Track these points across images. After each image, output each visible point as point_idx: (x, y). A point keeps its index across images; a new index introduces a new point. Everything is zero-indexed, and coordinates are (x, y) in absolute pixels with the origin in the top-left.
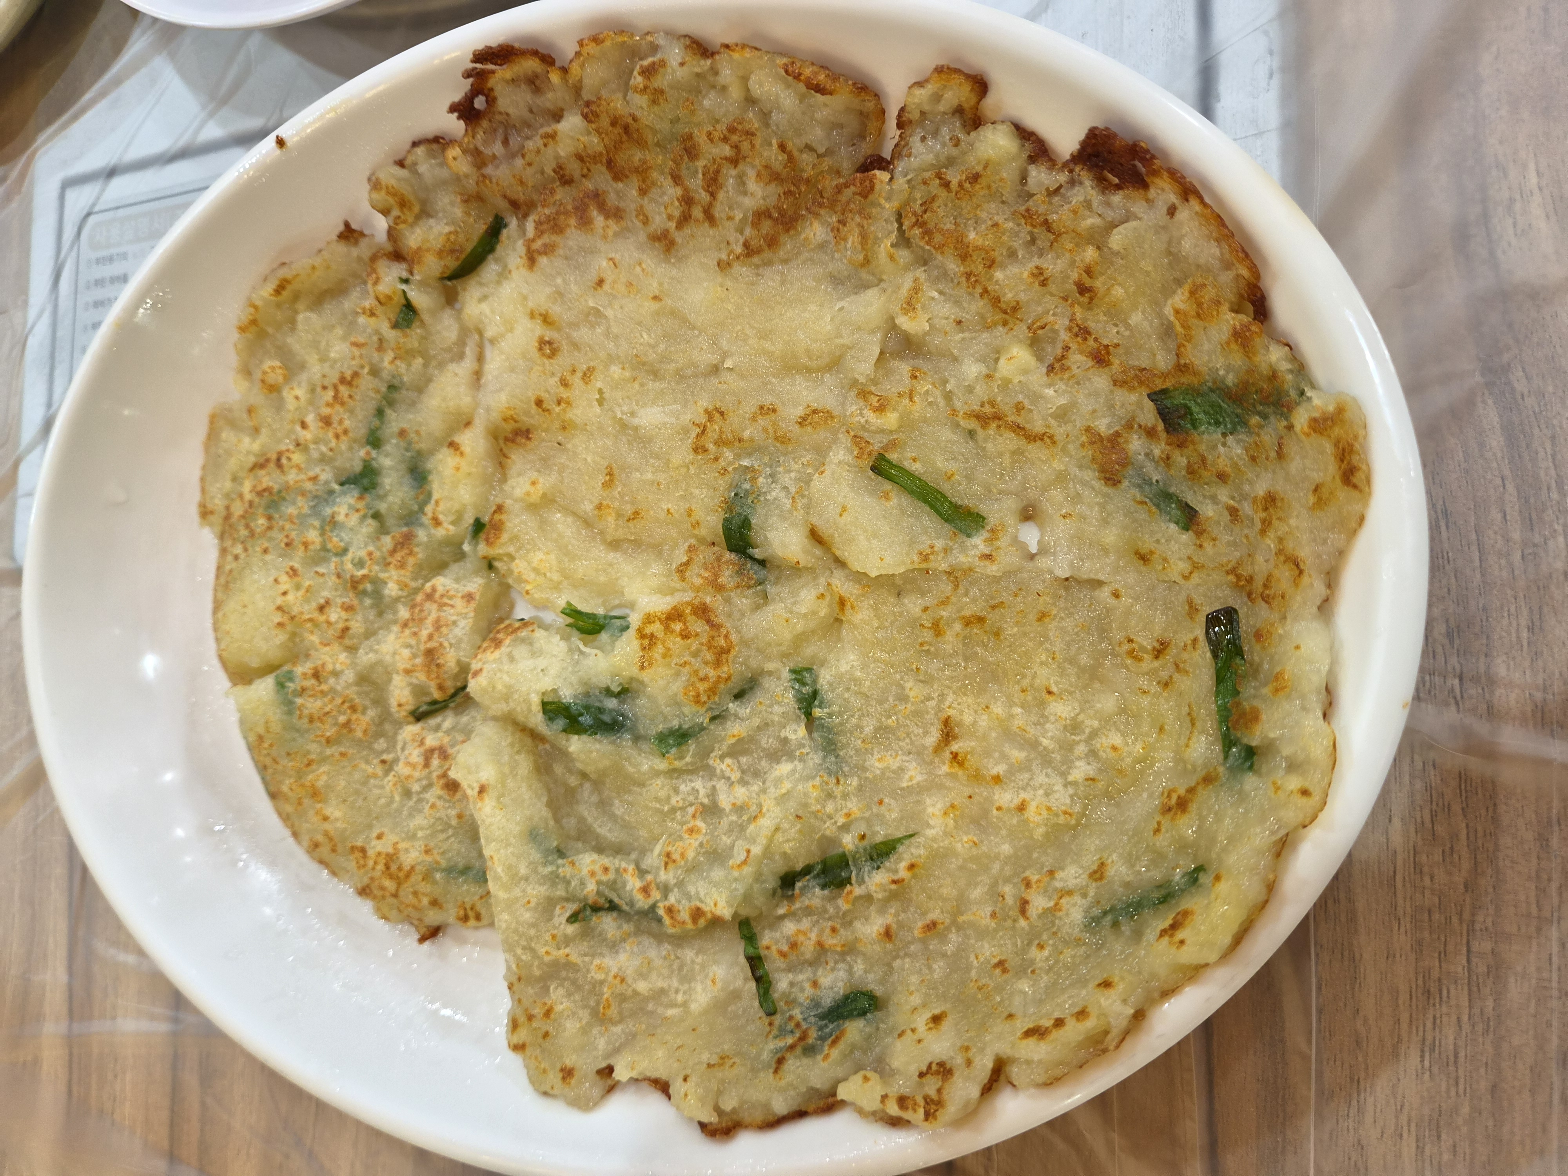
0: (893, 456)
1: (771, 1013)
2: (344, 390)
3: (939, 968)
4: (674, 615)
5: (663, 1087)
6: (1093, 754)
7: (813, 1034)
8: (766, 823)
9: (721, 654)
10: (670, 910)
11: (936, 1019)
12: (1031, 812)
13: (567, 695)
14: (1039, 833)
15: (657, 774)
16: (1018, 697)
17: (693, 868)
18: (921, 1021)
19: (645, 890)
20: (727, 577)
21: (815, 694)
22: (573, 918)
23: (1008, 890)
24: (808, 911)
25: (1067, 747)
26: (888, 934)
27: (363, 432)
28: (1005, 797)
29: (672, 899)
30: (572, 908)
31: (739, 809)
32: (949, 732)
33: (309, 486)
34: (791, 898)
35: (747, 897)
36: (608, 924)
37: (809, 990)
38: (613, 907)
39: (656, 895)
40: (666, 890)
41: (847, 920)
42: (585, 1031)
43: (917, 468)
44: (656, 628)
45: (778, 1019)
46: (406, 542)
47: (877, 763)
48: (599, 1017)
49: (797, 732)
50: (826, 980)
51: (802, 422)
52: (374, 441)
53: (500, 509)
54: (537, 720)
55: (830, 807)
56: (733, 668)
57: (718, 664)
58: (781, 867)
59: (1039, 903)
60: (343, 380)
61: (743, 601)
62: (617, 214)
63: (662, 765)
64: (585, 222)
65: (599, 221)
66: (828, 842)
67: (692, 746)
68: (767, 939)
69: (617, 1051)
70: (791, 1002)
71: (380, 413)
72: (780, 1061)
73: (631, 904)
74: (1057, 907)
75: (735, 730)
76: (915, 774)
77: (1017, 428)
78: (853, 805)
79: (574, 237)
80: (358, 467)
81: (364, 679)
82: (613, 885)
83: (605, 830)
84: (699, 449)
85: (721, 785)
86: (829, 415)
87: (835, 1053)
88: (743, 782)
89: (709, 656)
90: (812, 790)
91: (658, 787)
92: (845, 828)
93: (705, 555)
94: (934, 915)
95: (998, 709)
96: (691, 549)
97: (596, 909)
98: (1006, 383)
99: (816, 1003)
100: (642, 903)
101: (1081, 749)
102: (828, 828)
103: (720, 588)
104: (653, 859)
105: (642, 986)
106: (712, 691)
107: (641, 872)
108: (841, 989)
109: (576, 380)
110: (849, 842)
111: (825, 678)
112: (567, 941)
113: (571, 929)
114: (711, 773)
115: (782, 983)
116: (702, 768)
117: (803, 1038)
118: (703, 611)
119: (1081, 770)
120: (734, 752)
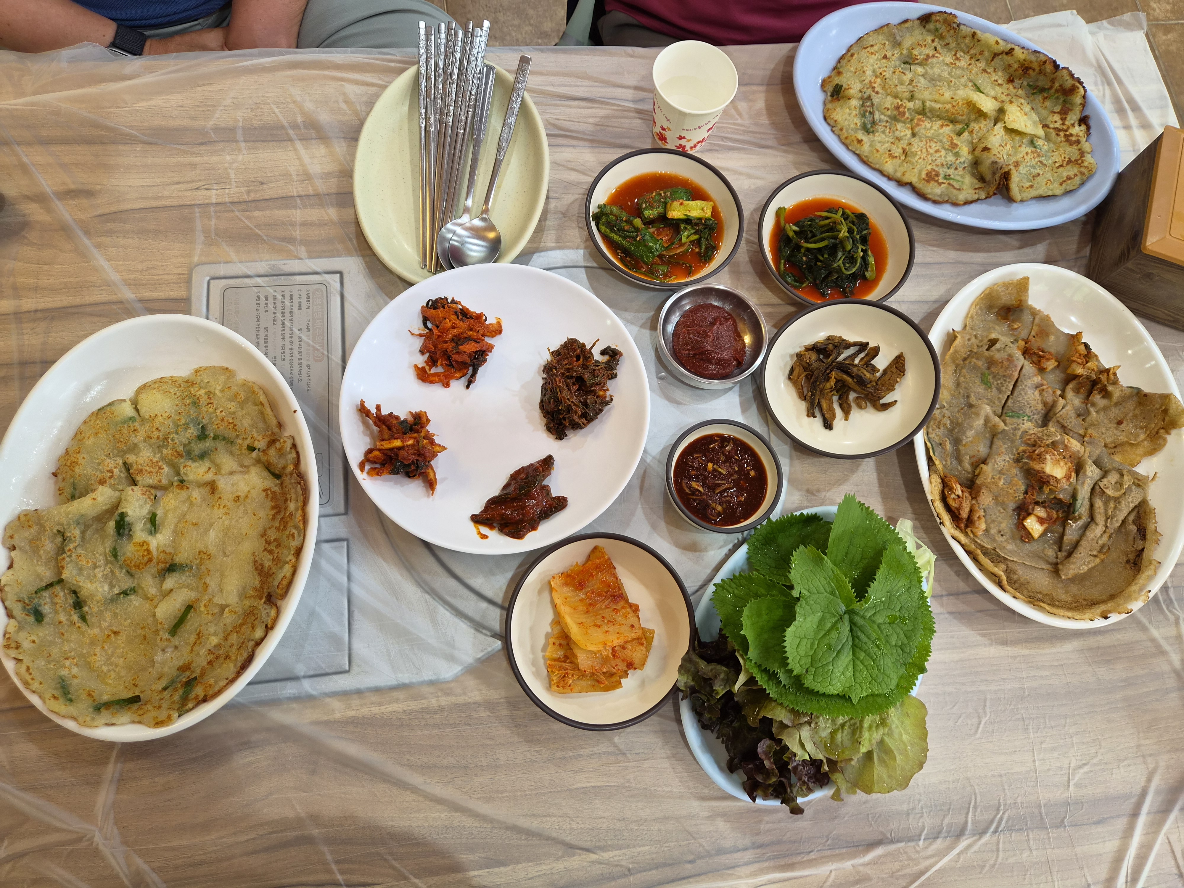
0: (192, 610)
1: (36, 592)
2: (231, 426)
3: (51, 638)
4: (149, 552)
5: (10, 567)
6: (110, 671)
7: (29, 607)
8: (89, 586)
9: (138, 567)
10: (64, 559)
11: (34, 642)
12: (94, 657)
13: (127, 519)
14: (88, 660)
15: (105, 549)
16: (125, 650)
17: (77, 564)
18: (33, 637)
19: (70, 550)
20: (162, 566)
21: (127, 595)
22: (59, 531)
23: (73, 654)
24: (66, 599)
25: (111, 665)
26: (60, 622)
27: (218, 433)
28: (98, 650)
29: (67, 559)
30: (62, 530)
31: (95, 576)
32: (116, 633)
33: (201, 416)
34: (70, 594)
35: (68, 582)
36: (59, 539)
37: (43, 602)
38: (64, 540)
39: (68, 554)
40: (70, 556)
41: (65, 610)
42: (26, 538)
43: (189, 617)
44: (145, 547)
45: (34, 595)
46: (180, 455)
47: (108, 614)
48: (31, 541)
49: (116, 591)
50: (46, 607)
51: (205, 583)
52: (216, 438)
53: (188, 488)
54: (120, 510)
55: (95, 603)
56: (134, 570)
57: (135, 566)
58: (77, 590)
59: (67, 663)
60: (235, 425)
61: (154, 570)
62: (273, 519)
63: (107, 551)
64: (273, 508)
65: (273, 513)
66: (85, 602)
67: (112, 559)
68: (58, 588)
69: (20, 549)
70: (40, 598)
71: (224, 439)
72: (20, 601)
73: (66, 546)
74: (65, 667)
75: (117, 572)
76: (104, 624)
77: (195, 643)
78: (96, 609)
79: (269, 504)
80: (207, 433)
81: (136, 445)
82: (70, 539)
83: (88, 533)
84: (200, 552)
85: (102, 568)
86: (206, 590)
87: (23, 616)
88: (103, 576)
89: (137, 564)
90: (99, 597)
91: (101, 549)
92: (90, 607)
93: (168, 558)
94: (66, 634)
95: (122, 645)
96: (170, 553)
97: (63, 536)
98: (208, 639)
99: (40, 605)
100: (66, 549)
101: (111, 668)
102: (89, 602)
103: (158, 564)
104: (80, 551)
105: (41, 552)
106: (128, 565)
107: (75, 548)
108: (44, 612)
109: (225, 510)
110: (86, 609)
111: (132, 597)
112: (52, 530)
113: (55, 531)
114: (106, 565)
115: (46, 594)
116: (107, 562)
117: (28, 605)
118: (150, 560)
119: (105, 668)
120: (112, 571)
